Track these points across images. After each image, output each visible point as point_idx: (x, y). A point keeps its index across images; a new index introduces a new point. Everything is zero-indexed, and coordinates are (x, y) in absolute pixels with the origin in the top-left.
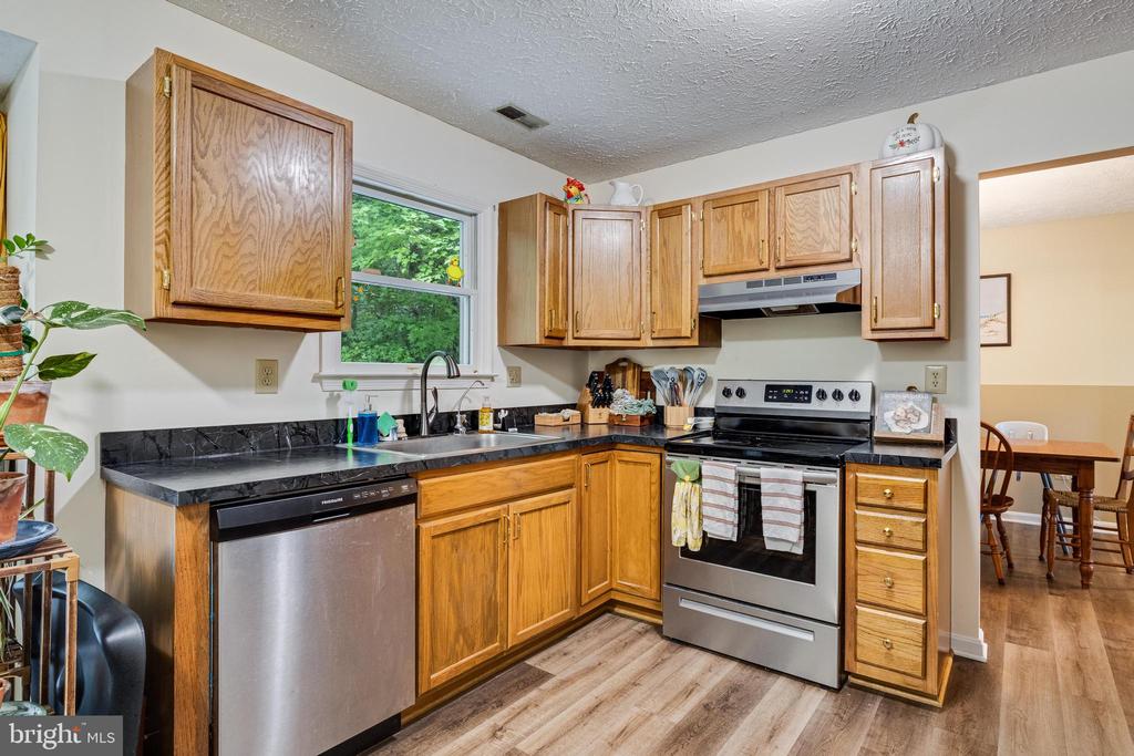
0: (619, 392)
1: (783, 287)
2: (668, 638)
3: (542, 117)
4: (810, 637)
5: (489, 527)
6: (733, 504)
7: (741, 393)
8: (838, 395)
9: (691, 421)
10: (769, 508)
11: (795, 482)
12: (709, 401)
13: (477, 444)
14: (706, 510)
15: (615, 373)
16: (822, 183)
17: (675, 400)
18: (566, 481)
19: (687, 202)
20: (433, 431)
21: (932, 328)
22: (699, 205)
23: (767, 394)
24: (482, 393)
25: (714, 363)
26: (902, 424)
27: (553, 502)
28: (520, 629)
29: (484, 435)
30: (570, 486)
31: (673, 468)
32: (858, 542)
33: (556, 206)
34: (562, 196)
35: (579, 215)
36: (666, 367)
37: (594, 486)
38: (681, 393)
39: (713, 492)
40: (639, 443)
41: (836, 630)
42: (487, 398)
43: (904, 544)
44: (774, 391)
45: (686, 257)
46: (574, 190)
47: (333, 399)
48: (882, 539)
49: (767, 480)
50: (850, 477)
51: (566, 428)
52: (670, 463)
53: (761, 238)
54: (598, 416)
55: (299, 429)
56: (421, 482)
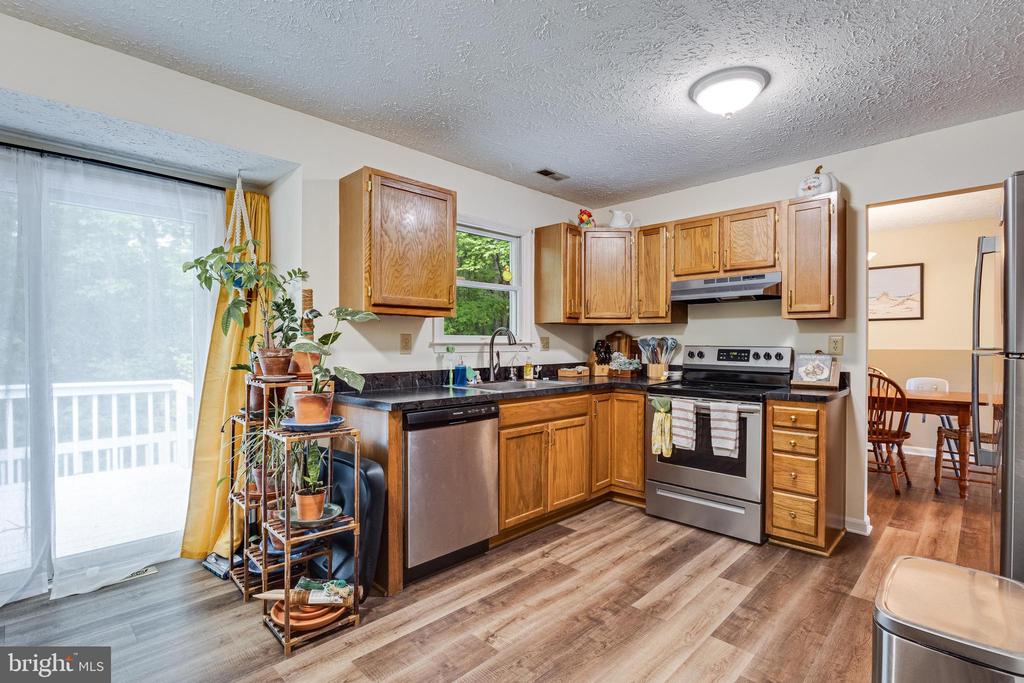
0: (616, 354)
1: (729, 284)
2: (649, 515)
3: (565, 174)
4: (742, 512)
5: (537, 436)
6: (693, 426)
7: (701, 355)
8: (768, 356)
9: (666, 374)
10: (715, 428)
11: (732, 412)
12: (679, 361)
13: (524, 387)
14: (675, 430)
15: (612, 341)
16: (755, 214)
17: (655, 360)
18: (581, 411)
19: (663, 225)
20: (498, 378)
21: (829, 311)
22: (671, 227)
23: (719, 355)
24: (526, 354)
25: (682, 334)
26: (811, 375)
27: (576, 424)
28: (555, 502)
29: (528, 382)
30: (585, 415)
31: (653, 404)
32: (774, 450)
33: (574, 230)
34: (576, 222)
35: (589, 235)
36: (649, 337)
37: (600, 416)
38: (659, 356)
39: (679, 418)
40: (630, 388)
41: (759, 506)
42: (529, 358)
43: (803, 451)
44: (724, 354)
45: (663, 263)
46: (585, 217)
47: (440, 358)
48: (789, 448)
49: (714, 411)
50: (769, 408)
51: (579, 378)
52: (651, 400)
53: (714, 250)
54: (601, 371)
55: (423, 375)
56: (501, 406)
